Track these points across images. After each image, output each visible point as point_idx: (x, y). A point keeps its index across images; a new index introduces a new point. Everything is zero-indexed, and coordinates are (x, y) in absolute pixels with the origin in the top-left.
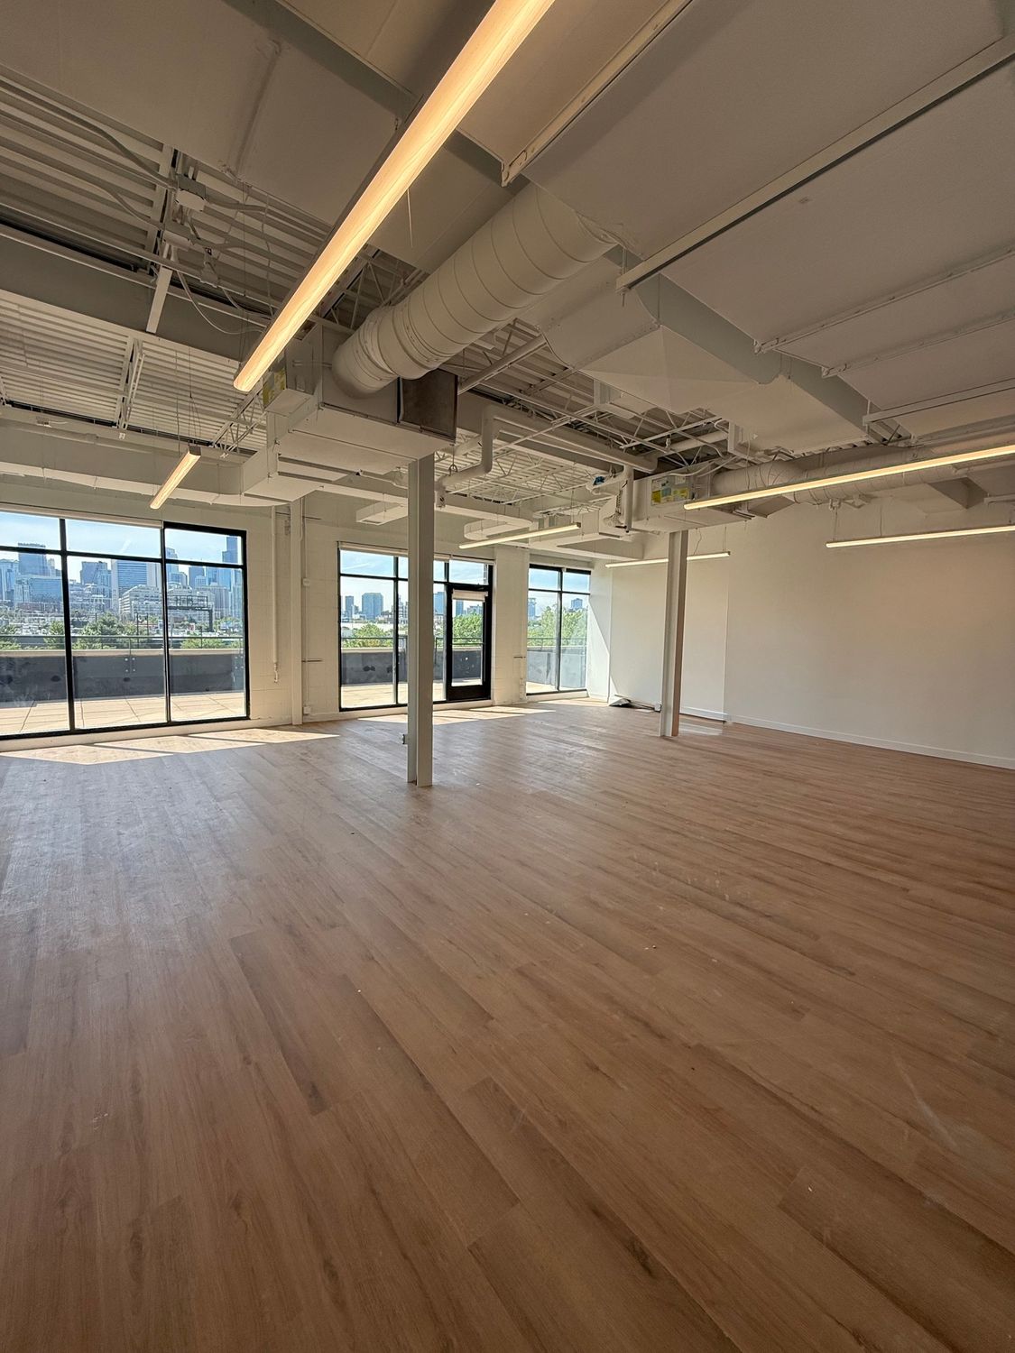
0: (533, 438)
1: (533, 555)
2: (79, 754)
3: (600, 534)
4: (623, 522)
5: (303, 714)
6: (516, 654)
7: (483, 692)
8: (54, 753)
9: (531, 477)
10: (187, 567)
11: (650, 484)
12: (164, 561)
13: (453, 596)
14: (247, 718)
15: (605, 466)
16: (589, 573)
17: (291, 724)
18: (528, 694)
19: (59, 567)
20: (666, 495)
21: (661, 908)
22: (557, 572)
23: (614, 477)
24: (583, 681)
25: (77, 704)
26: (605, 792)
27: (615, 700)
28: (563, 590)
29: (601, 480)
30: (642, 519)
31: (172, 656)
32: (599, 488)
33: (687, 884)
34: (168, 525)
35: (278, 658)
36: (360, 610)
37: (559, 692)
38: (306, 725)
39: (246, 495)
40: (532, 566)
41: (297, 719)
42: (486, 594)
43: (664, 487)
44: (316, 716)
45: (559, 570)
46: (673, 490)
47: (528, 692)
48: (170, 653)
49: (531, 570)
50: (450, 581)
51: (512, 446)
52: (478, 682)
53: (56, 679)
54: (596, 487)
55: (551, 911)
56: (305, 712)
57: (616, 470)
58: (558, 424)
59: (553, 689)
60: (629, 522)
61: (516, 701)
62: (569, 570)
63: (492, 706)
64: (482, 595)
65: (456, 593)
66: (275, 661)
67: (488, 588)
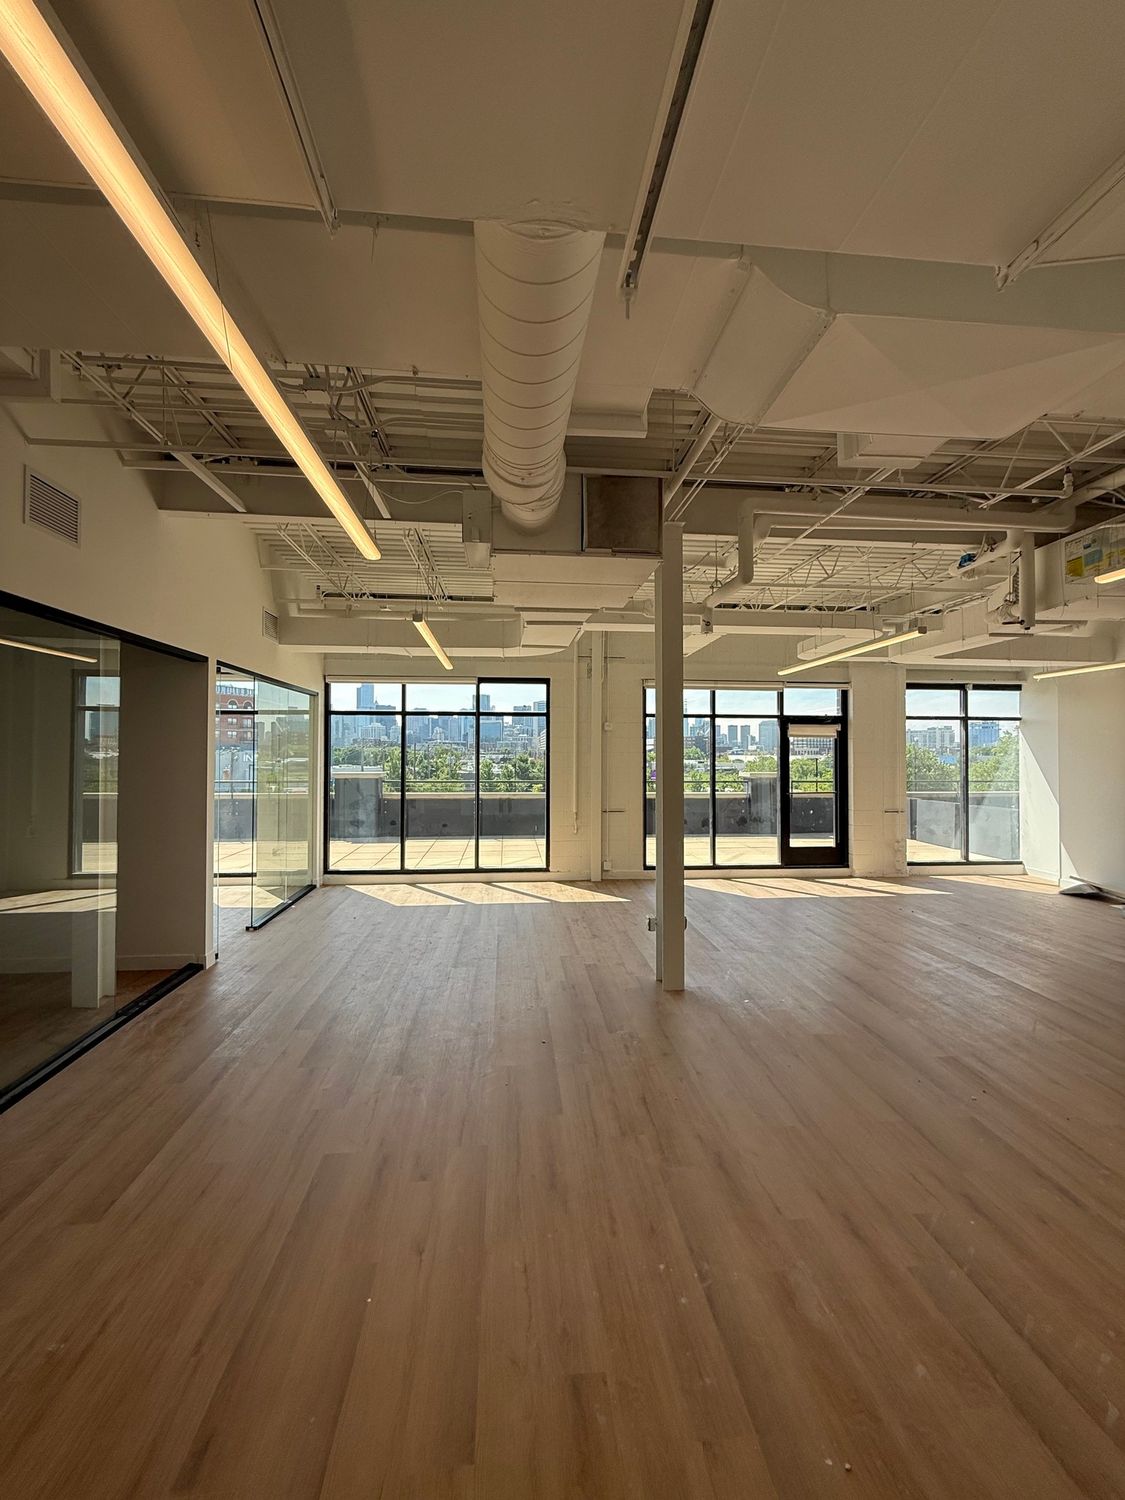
0: (822, 525)
1: (911, 670)
2: (398, 894)
3: (992, 635)
4: (1017, 612)
5: (603, 870)
6: (886, 808)
7: (838, 857)
8: (383, 890)
9: (882, 571)
10: (510, 718)
11: (1063, 551)
12: (478, 714)
13: (790, 732)
14: (546, 870)
15: (974, 538)
16: (1018, 688)
17: (589, 881)
18: (910, 864)
19: (400, 724)
20: (1093, 562)
21: (920, 1369)
22: (958, 692)
23: (992, 550)
24: (1015, 847)
25: (408, 843)
26: (952, 1061)
27: (1069, 884)
28: (969, 715)
29: (970, 558)
30: (1055, 606)
31: (482, 800)
32: (973, 570)
33: (1020, 1332)
34: (481, 680)
35: (577, 808)
36: (757, 740)
37: (969, 863)
38: (605, 883)
39: (523, 646)
40: (910, 686)
41: (596, 876)
42: (838, 727)
43: (1089, 550)
44: (617, 872)
45: (962, 687)
46: (1106, 551)
47: (909, 860)
48: (480, 797)
49: (908, 691)
50: (785, 713)
51: (800, 540)
52: (830, 842)
53: (393, 823)
54: (963, 570)
55: (703, 1278)
56: (605, 868)
57: (993, 540)
58: (850, 499)
59: (955, 855)
60: (1030, 611)
61: (891, 873)
62: (976, 687)
63: (851, 877)
64: (832, 731)
65: (792, 729)
66: (575, 811)
67: (842, 720)
